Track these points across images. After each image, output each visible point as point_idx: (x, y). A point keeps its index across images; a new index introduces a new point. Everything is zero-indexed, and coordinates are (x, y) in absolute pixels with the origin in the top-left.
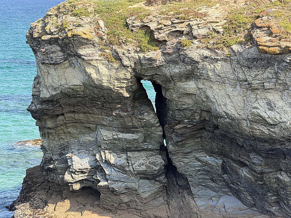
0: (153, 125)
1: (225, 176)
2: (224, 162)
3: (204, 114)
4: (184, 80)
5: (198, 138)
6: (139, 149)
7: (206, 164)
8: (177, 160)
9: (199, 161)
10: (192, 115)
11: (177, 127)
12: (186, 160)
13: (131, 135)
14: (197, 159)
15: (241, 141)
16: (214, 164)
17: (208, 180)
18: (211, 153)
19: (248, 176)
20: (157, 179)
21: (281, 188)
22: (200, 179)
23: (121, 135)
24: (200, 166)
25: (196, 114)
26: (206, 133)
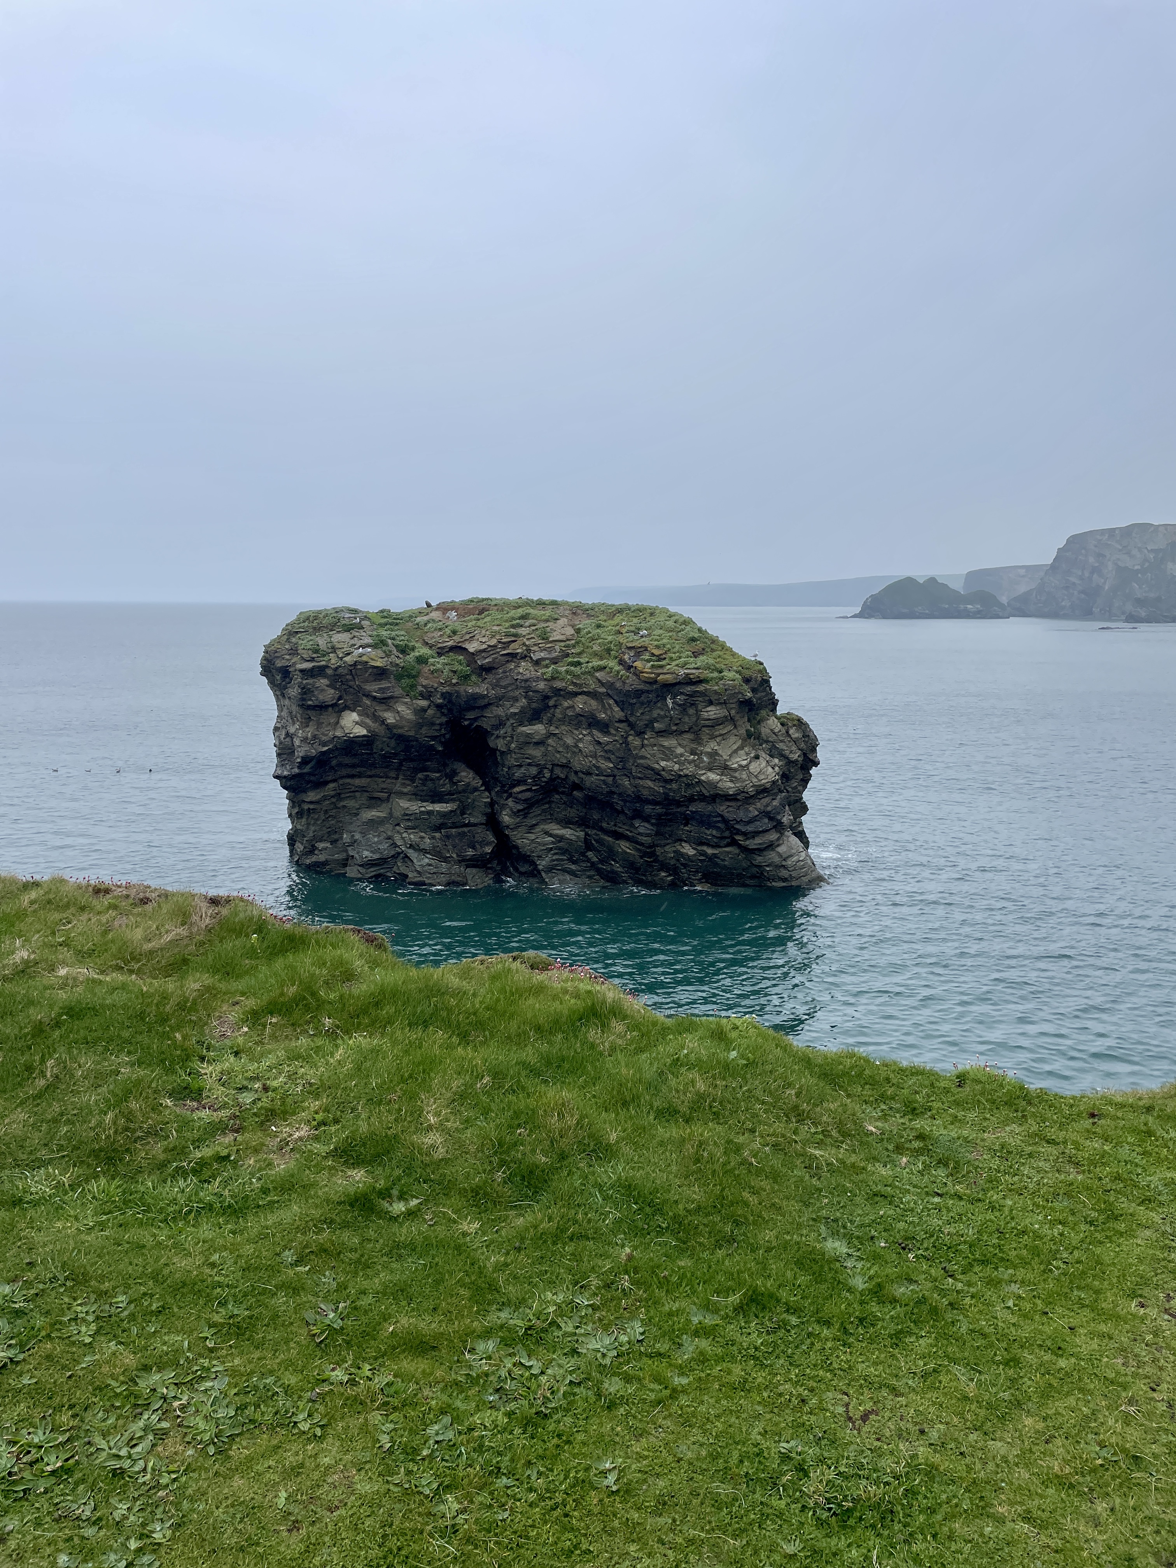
0: (476, 789)
1: (590, 854)
2: (587, 834)
3: (558, 771)
4: (527, 723)
5: (546, 803)
6: (458, 824)
7: (561, 838)
8: (519, 836)
9: (551, 835)
10: (539, 773)
11: (517, 789)
12: (532, 837)
13: (445, 805)
14: (547, 833)
15: (619, 805)
16: (573, 838)
17: (566, 862)
18: (566, 823)
19: (628, 851)
20: (489, 865)
21: (682, 864)
22: (554, 860)
23: (430, 807)
24: (553, 843)
25: (546, 771)
26: (557, 796)
